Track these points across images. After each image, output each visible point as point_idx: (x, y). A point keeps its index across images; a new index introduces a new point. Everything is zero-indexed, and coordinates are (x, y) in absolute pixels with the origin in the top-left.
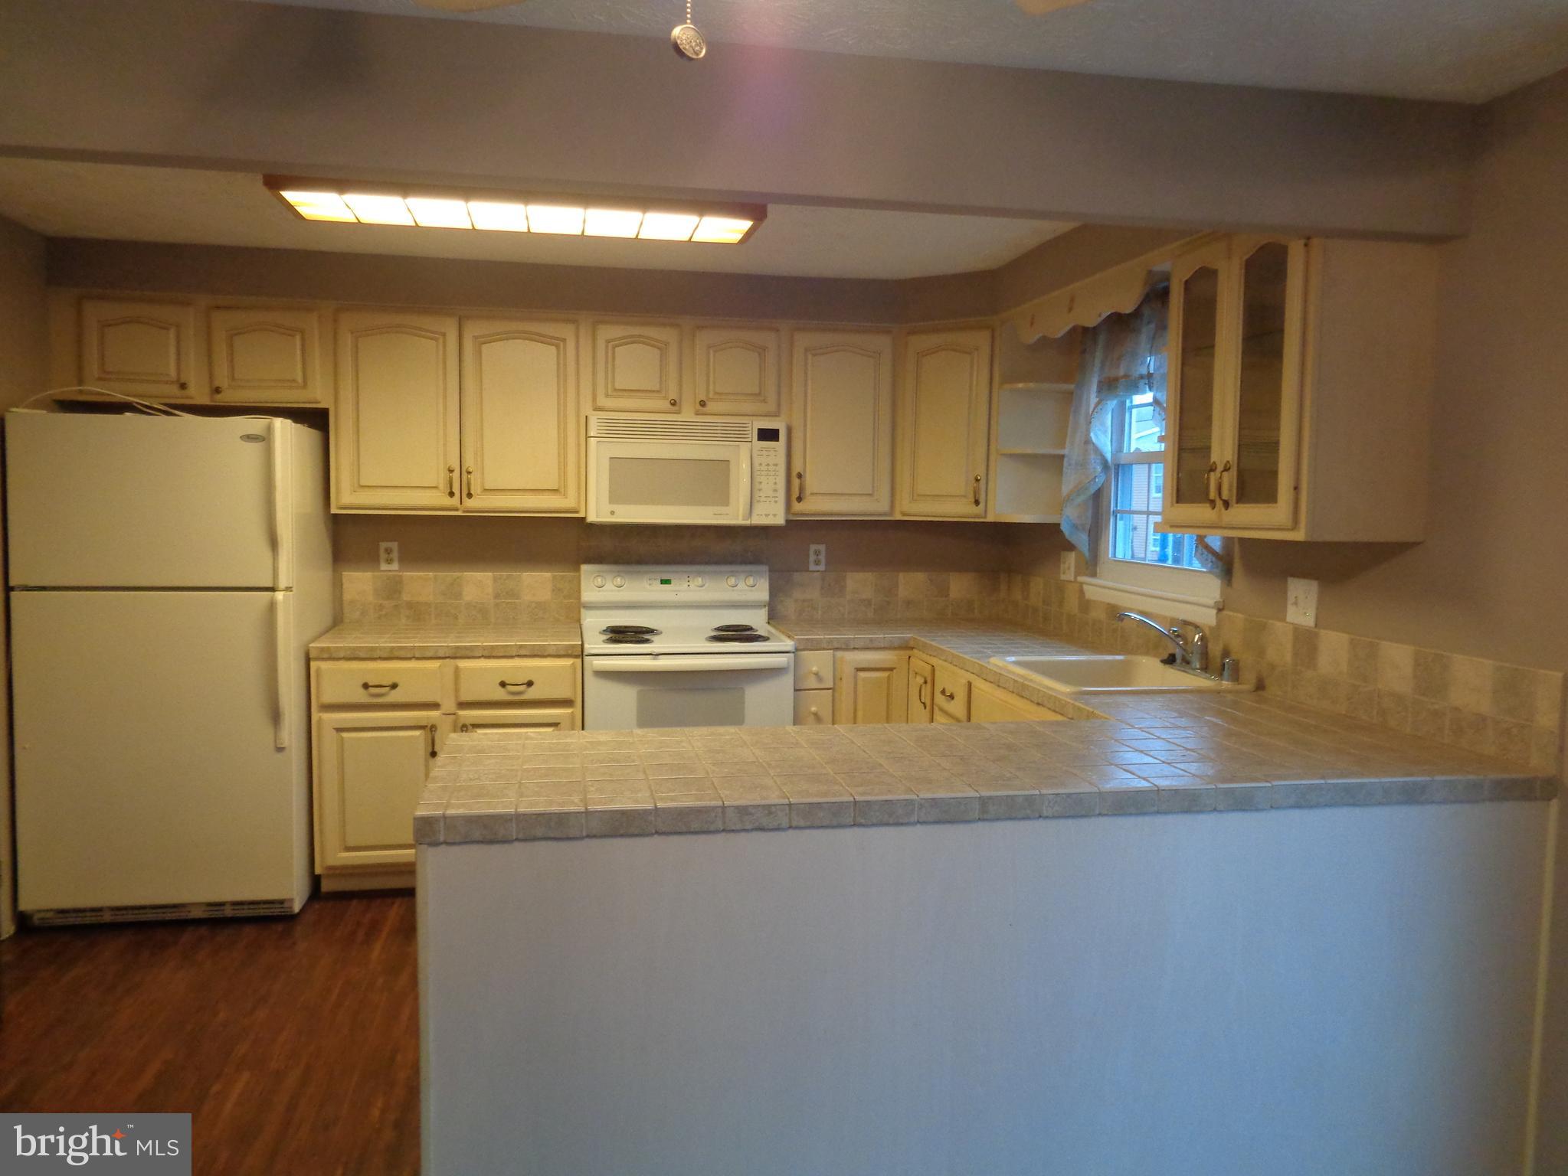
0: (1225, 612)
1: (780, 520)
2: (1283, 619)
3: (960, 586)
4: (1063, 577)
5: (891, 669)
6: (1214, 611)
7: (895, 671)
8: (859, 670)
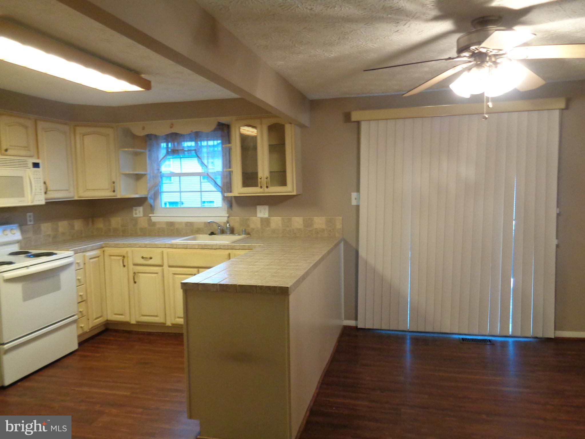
0: (230, 217)
1: (43, 202)
2: (256, 216)
3: (78, 224)
4: (135, 216)
5: (98, 257)
6: (226, 218)
7: (100, 257)
8: (91, 259)
